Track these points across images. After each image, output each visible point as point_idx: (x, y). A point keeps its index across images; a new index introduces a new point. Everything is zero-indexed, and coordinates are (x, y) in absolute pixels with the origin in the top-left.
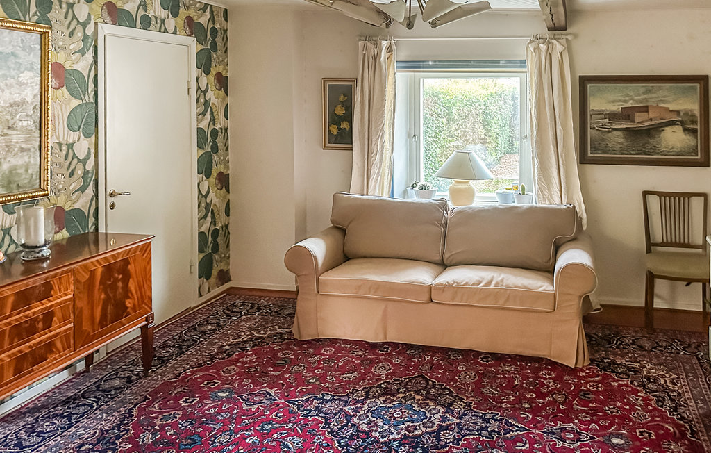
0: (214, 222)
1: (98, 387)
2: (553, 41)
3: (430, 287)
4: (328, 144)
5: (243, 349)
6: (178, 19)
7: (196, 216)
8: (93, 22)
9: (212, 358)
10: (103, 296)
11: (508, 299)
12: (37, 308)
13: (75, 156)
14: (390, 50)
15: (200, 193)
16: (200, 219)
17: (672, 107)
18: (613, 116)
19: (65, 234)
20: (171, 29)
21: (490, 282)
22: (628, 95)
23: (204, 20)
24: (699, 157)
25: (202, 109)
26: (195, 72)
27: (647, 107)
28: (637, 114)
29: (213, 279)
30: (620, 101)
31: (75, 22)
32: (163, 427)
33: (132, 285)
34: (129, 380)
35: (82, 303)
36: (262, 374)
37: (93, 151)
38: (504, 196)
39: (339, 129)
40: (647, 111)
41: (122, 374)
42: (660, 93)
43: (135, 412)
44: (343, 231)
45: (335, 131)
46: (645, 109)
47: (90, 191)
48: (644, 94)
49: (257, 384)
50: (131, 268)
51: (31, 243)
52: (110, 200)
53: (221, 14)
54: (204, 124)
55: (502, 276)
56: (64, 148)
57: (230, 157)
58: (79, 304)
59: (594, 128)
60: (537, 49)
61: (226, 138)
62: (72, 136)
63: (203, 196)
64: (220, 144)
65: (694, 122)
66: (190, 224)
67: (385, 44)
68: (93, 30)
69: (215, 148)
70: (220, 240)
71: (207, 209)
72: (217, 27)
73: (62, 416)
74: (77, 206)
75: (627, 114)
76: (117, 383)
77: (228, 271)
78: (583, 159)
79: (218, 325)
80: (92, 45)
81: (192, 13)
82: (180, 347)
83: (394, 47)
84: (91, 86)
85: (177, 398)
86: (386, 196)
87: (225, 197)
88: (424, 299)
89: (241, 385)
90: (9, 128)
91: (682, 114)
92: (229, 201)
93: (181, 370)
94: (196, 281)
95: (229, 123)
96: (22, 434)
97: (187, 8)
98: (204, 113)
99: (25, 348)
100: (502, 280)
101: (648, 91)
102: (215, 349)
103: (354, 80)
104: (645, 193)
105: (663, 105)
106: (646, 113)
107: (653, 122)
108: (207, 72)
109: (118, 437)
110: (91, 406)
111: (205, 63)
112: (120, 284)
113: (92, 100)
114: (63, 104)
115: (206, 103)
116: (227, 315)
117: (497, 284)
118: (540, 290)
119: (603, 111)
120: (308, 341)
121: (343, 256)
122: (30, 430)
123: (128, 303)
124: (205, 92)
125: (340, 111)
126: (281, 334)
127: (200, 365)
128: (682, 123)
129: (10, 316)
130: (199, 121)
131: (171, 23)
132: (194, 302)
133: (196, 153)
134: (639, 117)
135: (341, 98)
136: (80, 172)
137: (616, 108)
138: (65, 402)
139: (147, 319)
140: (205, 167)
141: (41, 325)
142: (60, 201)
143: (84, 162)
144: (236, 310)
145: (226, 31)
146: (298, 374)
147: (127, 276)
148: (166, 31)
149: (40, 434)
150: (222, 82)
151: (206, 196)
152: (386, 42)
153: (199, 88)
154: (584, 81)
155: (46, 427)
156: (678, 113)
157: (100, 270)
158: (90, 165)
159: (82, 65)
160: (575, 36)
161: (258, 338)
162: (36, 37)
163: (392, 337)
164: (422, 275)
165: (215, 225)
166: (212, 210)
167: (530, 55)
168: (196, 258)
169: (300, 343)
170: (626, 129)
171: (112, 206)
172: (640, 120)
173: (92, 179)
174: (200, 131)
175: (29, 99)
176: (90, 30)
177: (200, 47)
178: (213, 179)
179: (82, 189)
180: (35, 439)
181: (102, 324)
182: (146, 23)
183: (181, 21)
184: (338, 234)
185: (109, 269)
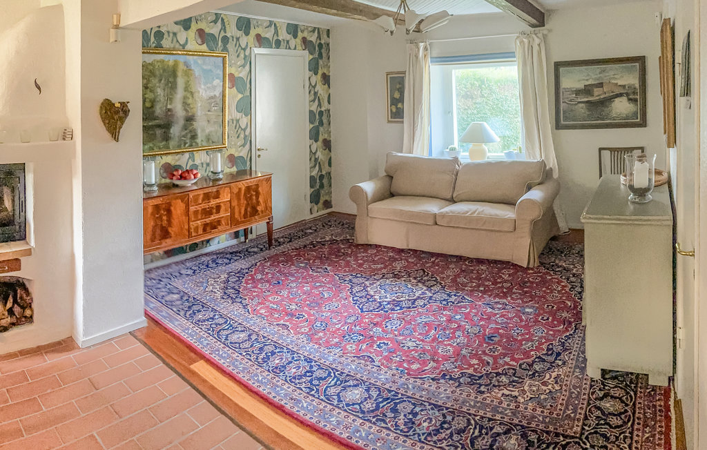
0: (320, 170)
1: (247, 251)
2: (534, 36)
3: (435, 215)
4: (390, 119)
5: (323, 245)
6: (297, 40)
7: (308, 166)
8: (249, 48)
9: (305, 246)
10: (245, 202)
11: (484, 223)
12: (213, 202)
13: (240, 127)
14: (426, 49)
15: (311, 151)
16: (311, 168)
17: (620, 82)
18: (578, 92)
19: (234, 169)
20: (292, 47)
21: (475, 212)
22: (588, 75)
23: (313, 38)
24: (639, 120)
25: (312, 98)
26: (308, 73)
27: (602, 83)
28: (595, 90)
29: (320, 205)
30: (584, 80)
31: (240, 48)
32: (267, 273)
33: (261, 200)
34: (261, 250)
35: (235, 203)
36: (327, 259)
37: (249, 124)
38: (509, 154)
39: (397, 108)
40: (602, 87)
41: (259, 246)
42: (611, 73)
43: (258, 264)
44: (391, 178)
45: (394, 110)
46: (601, 85)
47: (247, 146)
48: (600, 73)
49: (323, 263)
50: (260, 189)
51: (214, 172)
52: (258, 153)
53: (325, 33)
54: (314, 107)
55: (484, 208)
56: (235, 122)
57: (332, 129)
58: (233, 204)
59: (565, 102)
60: (522, 42)
61: (329, 116)
62: (238, 115)
63: (312, 154)
64: (325, 121)
65: (634, 93)
66: (305, 171)
67: (422, 45)
68: (249, 52)
69: (321, 123)
70: (325, 181)
71: (316, 162)
72: (323, 42)
73: (228, 259)
74: (241, 155)
75: (587, 90)
76: (256, 250)
77: (331, 201)
78: (558, 126)
79: (315, 230)
80: (248, 61)
81: (306, 34)
82: (291, 239)
83: (428, 47)
84: (248, 86)
85: (279, 263)
86: (425, 155)
87: (328, 154)
88: (431, 222)
89: (314, 262)
90: (209, 111)
91: (627, 87)
92: (331, 158)
93: (287, 250)
94: (308, 205)
95: (331, 107)
96: (210, 262)
97: (302, 31)
98: (314, 101)
99: (208, 220)
100: (483, 211)
101: (603, 71)
102: (308, 242)
103: (404, 73)
104: (600, 149)
105: (613, 81)
106: (601, 89)
107: (607, 95)
108: (316, 74)
109: (247, 273)
110: (241, 257)
111: (314, 67)
112: (254, 197)
113: (249, 94)
114: (233, 96)
115: (316, 93)
116: (323, 226)
117: (478, 214)
118: (506, 217)
119: (571, 88)
120: (362, 245)
121: (389, 193)
122: (214, 261)
123: (259, 208)
124: (314, 87)
125: (397, 95)
126: (348, 240)
127: (297, 249)
128: (627, 94)
129: (200, 204)
130: (310, 106)
131: (293, 43)
132: (308, 217)
133: (308, 126)
134: (597, 91)
135: (398, 86)
136: (242, 136)
137: (581, 86)
138: (231, 253)
139: (269, 219)
140: (314, 135)
141: (214, 211)
142: (232, 151)
143: (244, 130)
144: (330, 224)
145: (328, 44)
146: (349, 262)
147: (258, 194)
148: (290, 48)
149: (217, 263)
150: (326, 79)
151: (315, 153)
152: (423, 44)
153: (310, 84)
154: (558, 65)
155: (220, 261)
156: (624, 86)
157: (243, 189)
158: (247, 132)
159: (243, 74)
160: (550, 31)
161: (334, 240)
162: (221, 59)
163: (412, 246)
164: (433, 207)
165: (321, 172)
166: (319, 163)
167: (518, 47)
168: (308, 191)
169: (357, 246)
170: (587, 102)
171: (259, 156)
172: (598, 94)
173: (248, 140)
174: (311, 112)
175: (218, 95)
176: (247, 53)
177: (311, 57)
178: (320, 143)
179: (244, 145)
180: (214, 265)
181: (245, 216)
182: (278, 44)
183: (299, 40)
184: (387, 179)
185: (248, 189)
